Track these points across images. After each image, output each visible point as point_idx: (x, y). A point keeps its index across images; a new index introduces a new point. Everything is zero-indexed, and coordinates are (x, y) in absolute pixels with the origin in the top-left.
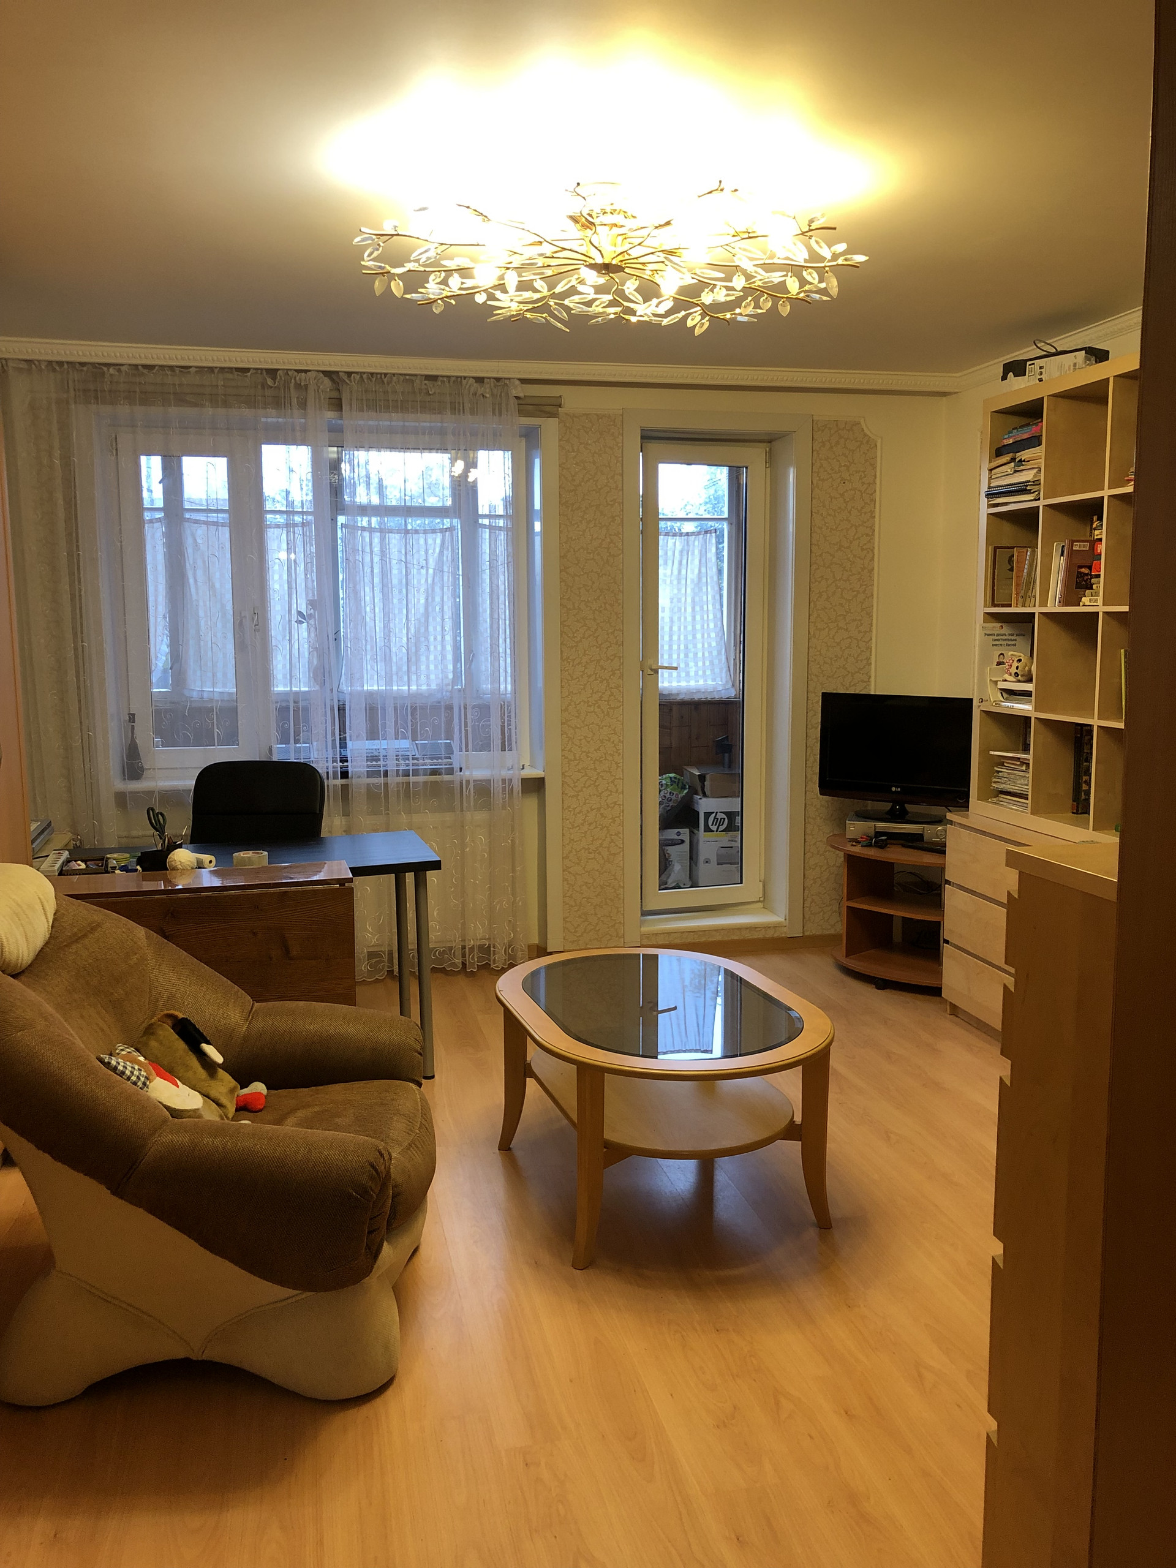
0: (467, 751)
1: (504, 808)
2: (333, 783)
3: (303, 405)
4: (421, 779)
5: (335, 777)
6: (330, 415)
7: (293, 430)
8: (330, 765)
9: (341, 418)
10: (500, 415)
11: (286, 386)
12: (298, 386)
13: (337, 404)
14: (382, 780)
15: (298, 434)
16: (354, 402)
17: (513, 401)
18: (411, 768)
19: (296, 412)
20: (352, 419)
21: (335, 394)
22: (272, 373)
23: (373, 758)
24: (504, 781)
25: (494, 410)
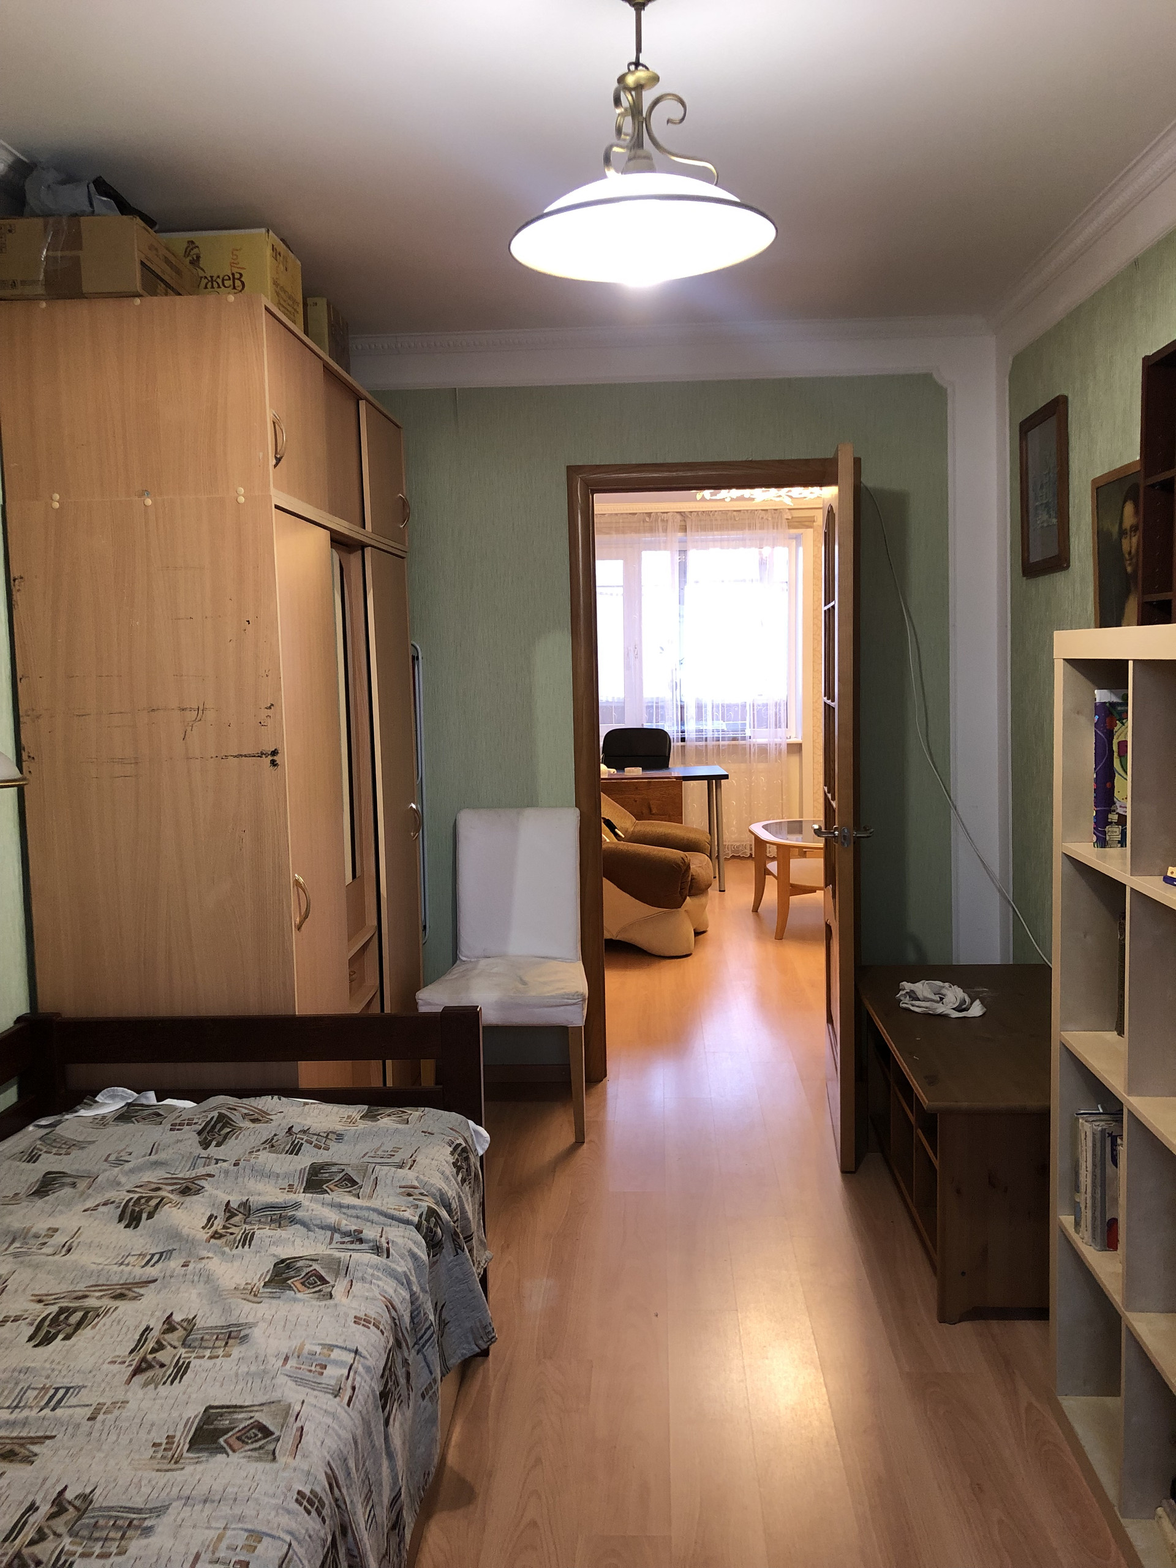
0: (754, 728)
1: (776, 761)
2: (676, 744)
3: (665, 530)
4: (726, 743)
5: (677, 741)
6: (680, 535)
7: (659, 543)
8: (675, 734)
9: (686, 536)
10: (777, 528)
11: (656, 520)
12: (663, 520)
13: (684, 529)
14: (703, 743)
15: (662, 544)
16: (693, 528)
17: (784, 521)
18: (721, 736)
19: (661, 534)
20: (692, 536)
21: (683, 523)
22: (649, 514)
23: (699, 731)
24: (776, 744)
25: (773, 526)
